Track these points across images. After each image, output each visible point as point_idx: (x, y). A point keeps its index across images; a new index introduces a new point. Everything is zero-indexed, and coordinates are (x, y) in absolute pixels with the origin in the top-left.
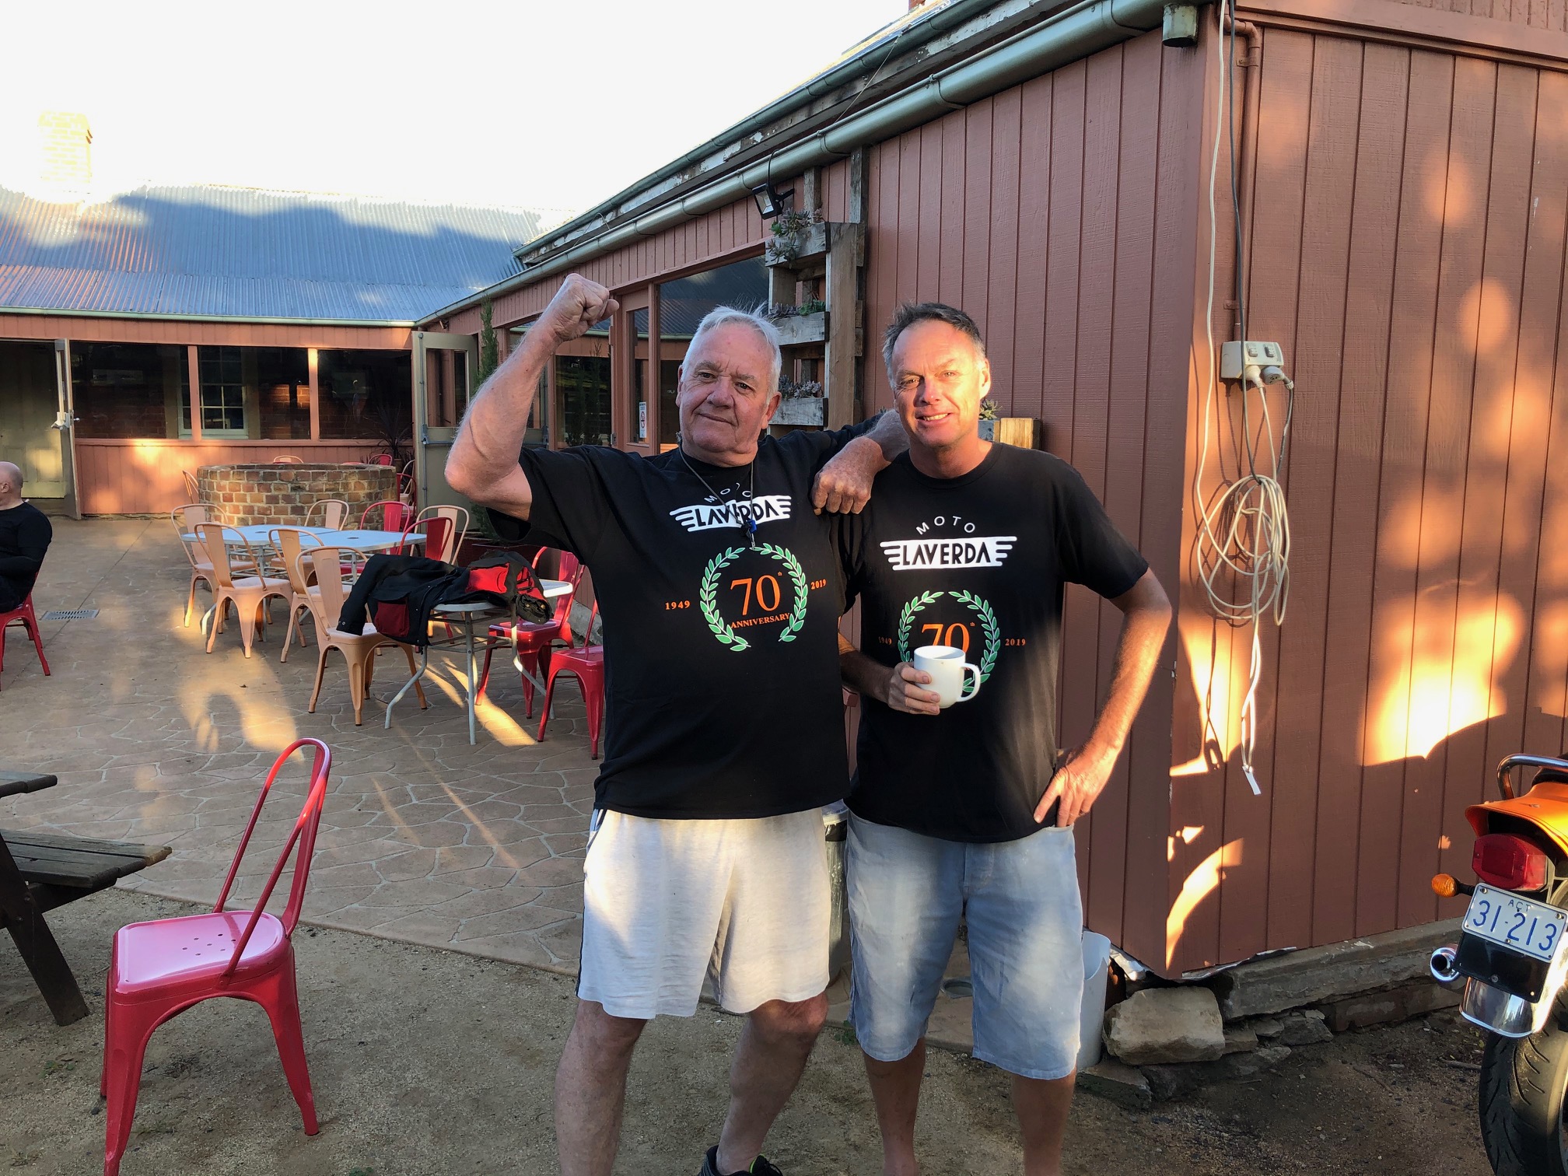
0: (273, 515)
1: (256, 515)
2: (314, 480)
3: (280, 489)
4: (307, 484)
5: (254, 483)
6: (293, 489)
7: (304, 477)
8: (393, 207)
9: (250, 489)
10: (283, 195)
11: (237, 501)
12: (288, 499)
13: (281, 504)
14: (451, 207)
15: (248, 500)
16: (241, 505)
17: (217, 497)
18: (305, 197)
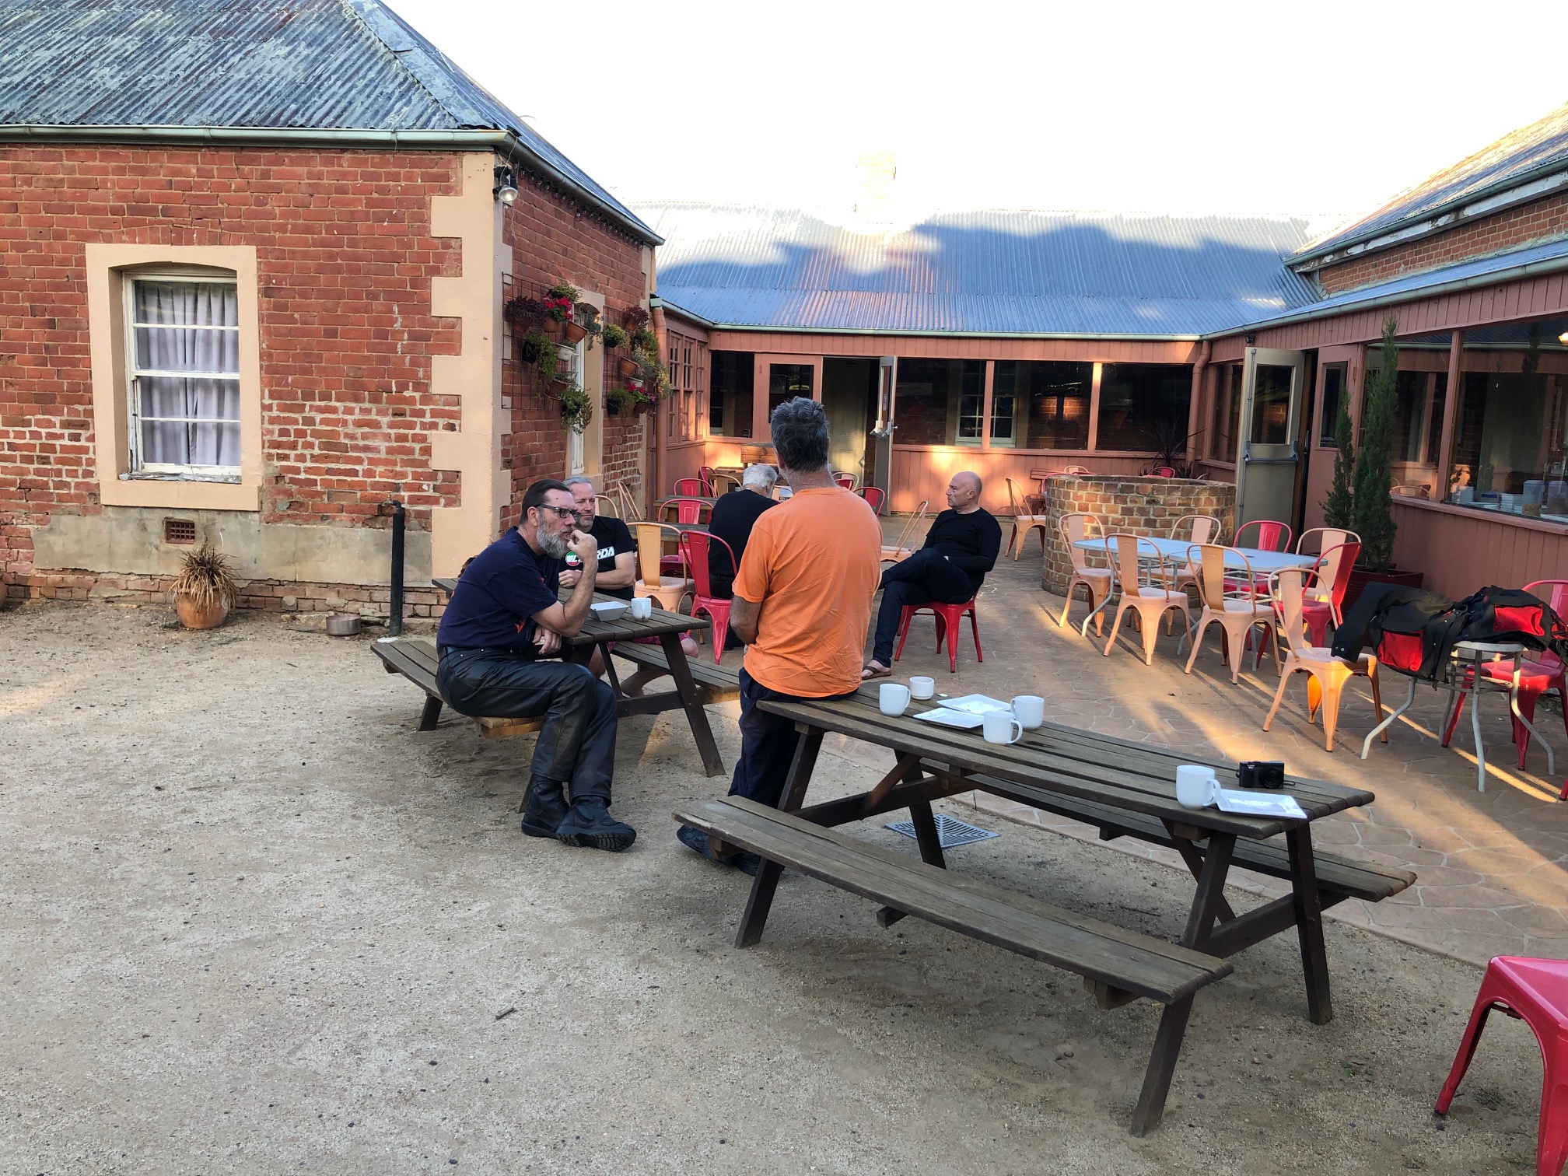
0: (1126, 527)
1: (1110, 525)
2: (1169, 494)
3: (1135, 502)
4: (1161, 498)
5: (1111, 494)
6: (1148, 502)
7: (1160, 491)
8: (1160, 221)
9: (1106, 500)
10: (1053, 215)
11: (1093, 510)
12: (1142, 511)
13: (1135, 516)
14: (1215, 217)
15: (1104, 511)
16: (1095, 515)
17: (1072, 507)
18: (1074, 216)
